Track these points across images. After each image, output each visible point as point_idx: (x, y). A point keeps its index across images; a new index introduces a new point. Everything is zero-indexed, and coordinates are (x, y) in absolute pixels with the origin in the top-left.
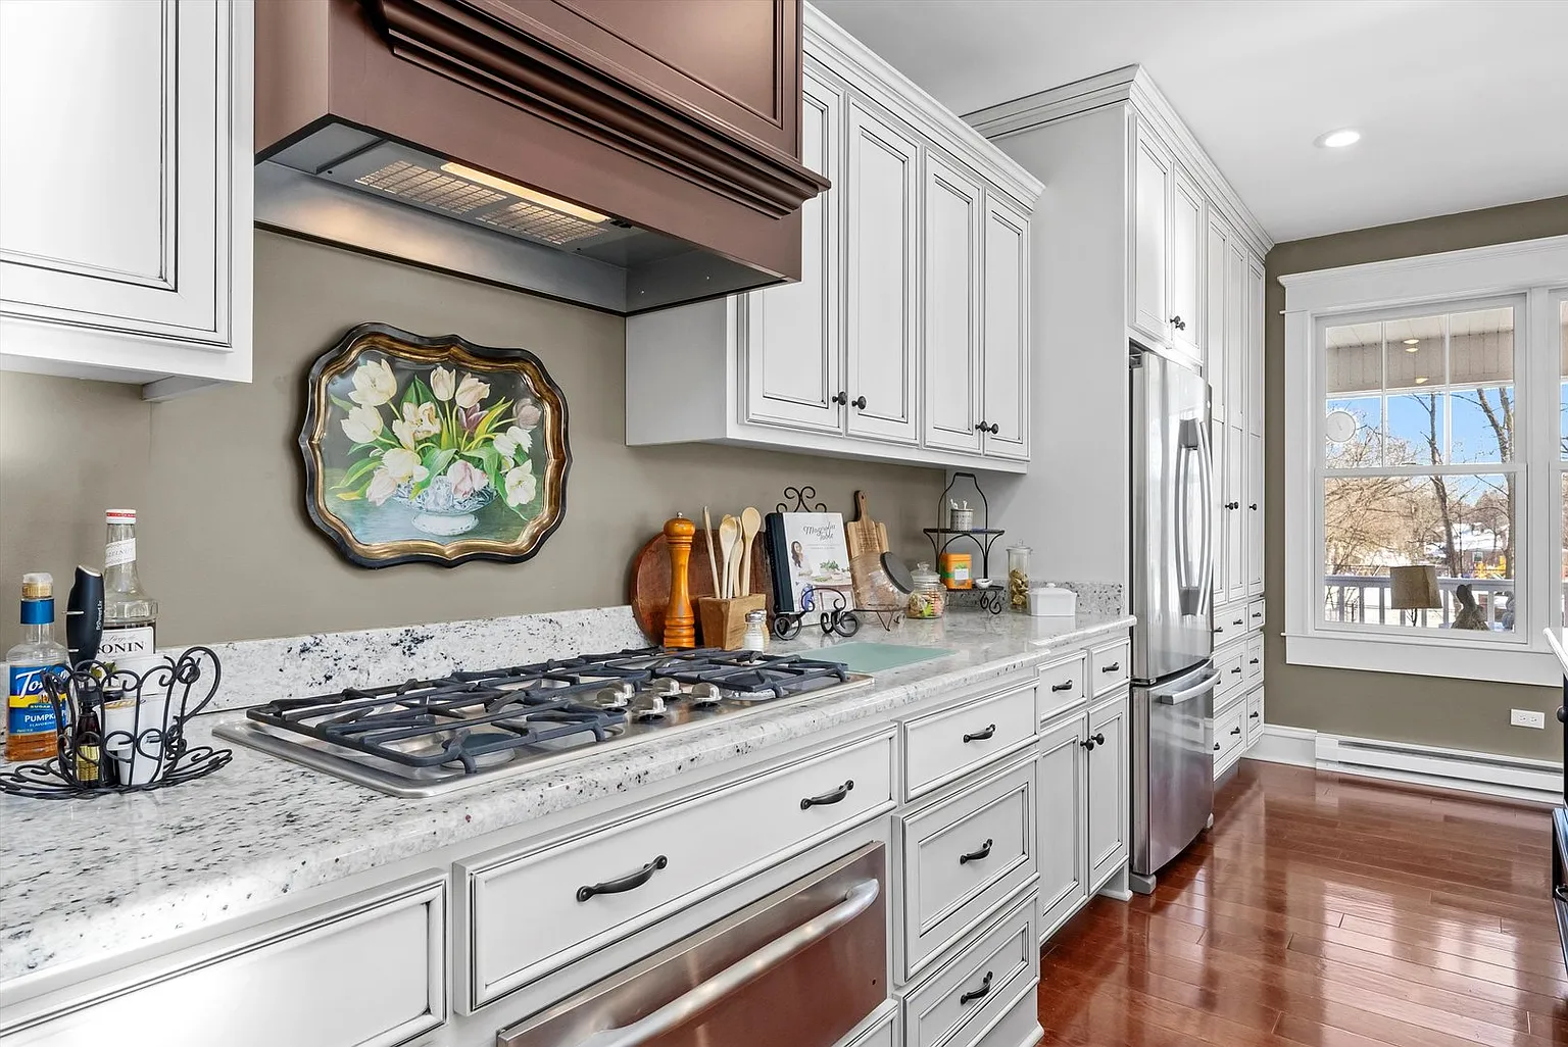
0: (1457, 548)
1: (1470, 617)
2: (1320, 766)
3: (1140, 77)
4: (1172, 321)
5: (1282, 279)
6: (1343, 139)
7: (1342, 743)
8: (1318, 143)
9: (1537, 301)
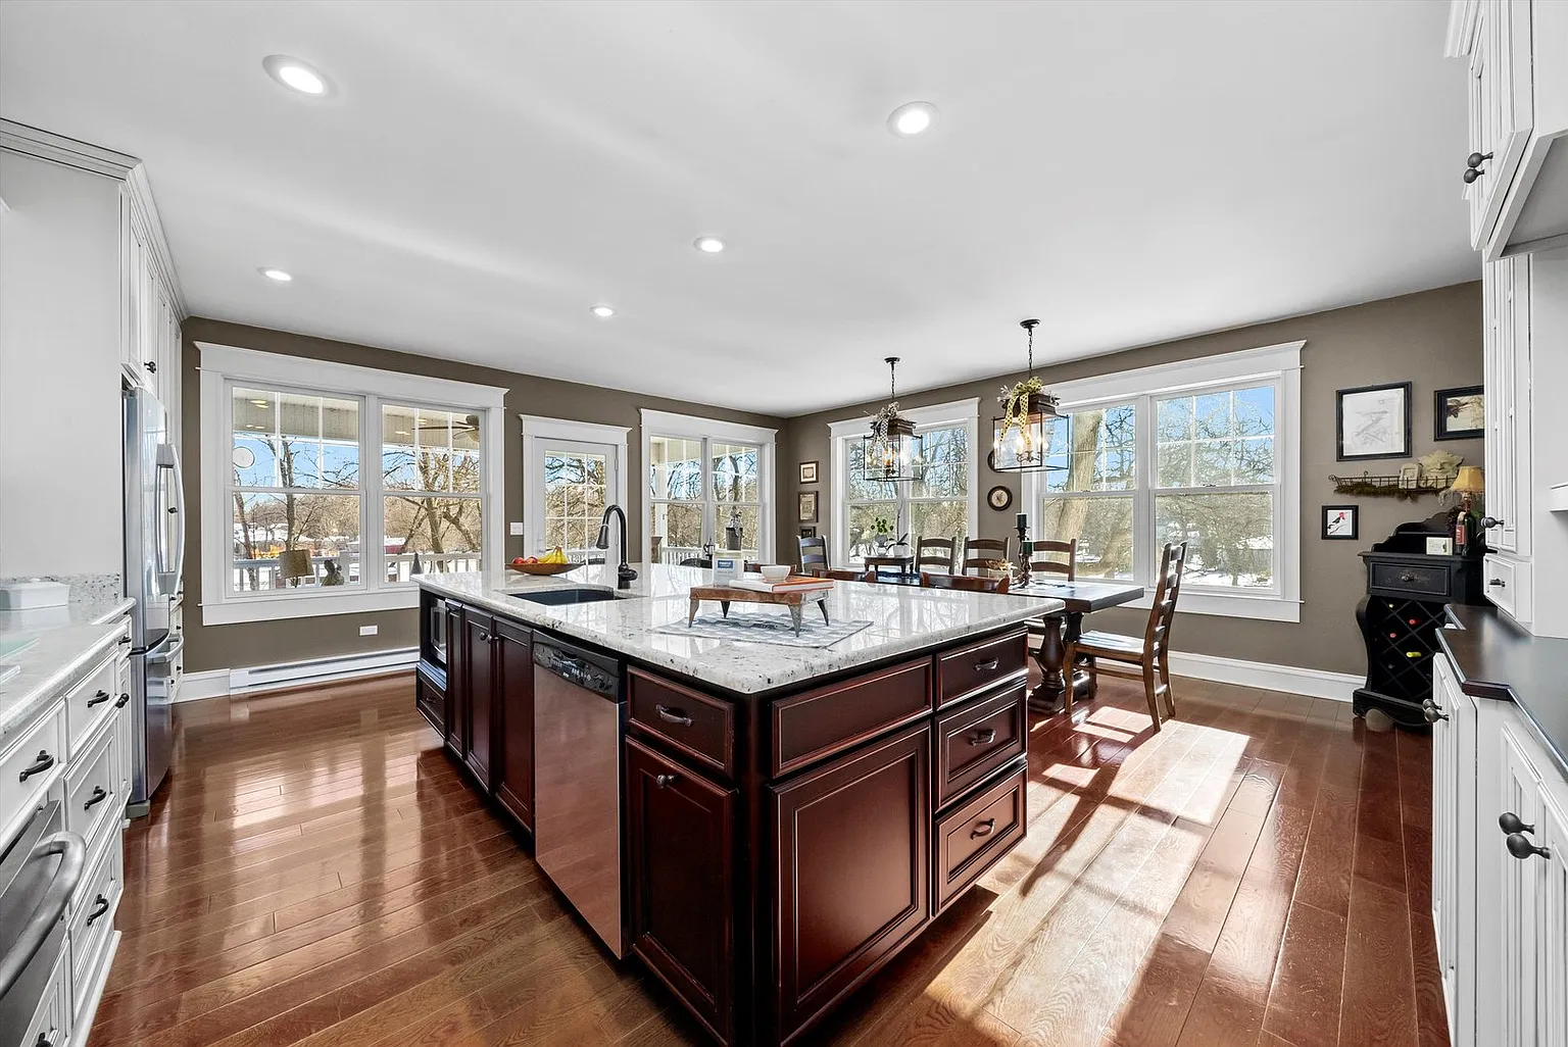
0: (251, 539)
1: (333, 578)
2: (233, 692)
3: (138, 168)
4: (146, 364)
5: (198, 344)
6: (278, 276)
7: (251, 672)
8: (261, 270)
9: (372, 401)
